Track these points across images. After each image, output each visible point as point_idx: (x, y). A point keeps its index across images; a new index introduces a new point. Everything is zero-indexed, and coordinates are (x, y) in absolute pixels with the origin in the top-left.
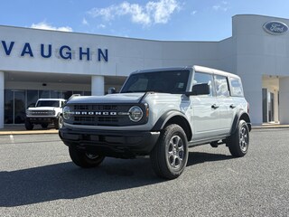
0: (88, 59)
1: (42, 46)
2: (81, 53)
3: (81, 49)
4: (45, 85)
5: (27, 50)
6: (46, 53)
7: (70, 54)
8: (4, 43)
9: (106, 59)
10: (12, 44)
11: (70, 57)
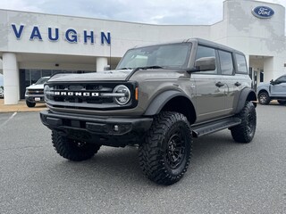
0: (92, 41)
1: (50, 29)
2: (86, 36)
3: (85, 32)
4: (57, 65)
5: (36, 33)
6: (54, 36)
7: (76, 37)
8: (14, 26)
9: (109, 42)
10: (22, 27)
11: (76, 40)
